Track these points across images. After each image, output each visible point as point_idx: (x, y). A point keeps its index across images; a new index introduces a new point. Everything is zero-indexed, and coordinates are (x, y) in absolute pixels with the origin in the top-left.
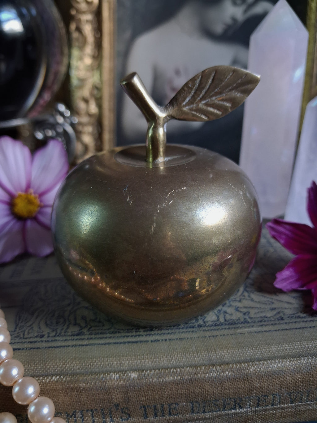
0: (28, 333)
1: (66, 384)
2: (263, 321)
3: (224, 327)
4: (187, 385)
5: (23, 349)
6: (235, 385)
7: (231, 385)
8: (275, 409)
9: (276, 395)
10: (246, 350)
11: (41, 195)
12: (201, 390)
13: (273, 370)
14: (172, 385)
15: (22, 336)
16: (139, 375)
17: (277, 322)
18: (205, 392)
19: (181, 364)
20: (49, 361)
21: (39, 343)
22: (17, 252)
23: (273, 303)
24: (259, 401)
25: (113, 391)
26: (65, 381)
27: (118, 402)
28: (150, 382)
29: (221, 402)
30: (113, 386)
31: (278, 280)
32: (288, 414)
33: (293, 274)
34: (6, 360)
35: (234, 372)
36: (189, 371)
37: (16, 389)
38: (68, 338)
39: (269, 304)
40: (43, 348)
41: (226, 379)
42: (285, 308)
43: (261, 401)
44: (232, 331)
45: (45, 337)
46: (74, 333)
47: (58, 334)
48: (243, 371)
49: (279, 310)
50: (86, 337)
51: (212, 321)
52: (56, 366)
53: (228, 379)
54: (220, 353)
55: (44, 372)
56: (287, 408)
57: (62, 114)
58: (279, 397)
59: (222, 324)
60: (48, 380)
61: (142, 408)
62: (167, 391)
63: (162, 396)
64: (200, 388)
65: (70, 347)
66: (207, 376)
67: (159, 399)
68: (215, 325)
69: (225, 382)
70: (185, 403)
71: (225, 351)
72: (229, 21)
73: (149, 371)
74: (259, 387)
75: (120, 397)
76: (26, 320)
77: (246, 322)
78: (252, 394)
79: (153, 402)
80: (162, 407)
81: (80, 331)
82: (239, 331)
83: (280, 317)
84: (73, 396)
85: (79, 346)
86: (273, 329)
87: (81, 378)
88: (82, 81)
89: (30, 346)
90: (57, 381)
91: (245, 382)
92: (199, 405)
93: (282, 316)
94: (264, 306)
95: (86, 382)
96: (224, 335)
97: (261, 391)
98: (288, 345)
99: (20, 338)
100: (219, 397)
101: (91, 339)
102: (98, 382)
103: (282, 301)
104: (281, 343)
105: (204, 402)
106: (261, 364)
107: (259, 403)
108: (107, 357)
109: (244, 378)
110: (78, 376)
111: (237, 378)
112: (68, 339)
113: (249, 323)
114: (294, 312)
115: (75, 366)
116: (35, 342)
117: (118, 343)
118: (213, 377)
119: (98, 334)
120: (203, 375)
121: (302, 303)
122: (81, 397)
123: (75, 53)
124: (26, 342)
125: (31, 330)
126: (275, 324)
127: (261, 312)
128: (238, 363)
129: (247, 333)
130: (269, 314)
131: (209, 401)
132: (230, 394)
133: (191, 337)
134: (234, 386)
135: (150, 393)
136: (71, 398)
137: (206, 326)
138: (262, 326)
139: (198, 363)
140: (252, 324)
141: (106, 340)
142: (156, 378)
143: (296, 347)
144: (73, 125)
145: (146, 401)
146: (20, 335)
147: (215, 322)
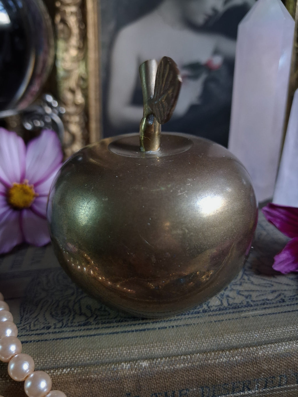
0: (34, 325)
1: (77, 376)
2: (265, 304)
3: (228, 311)
4: (198, 371)
5: (31, 342)
6: (244, 369)
7: (240, 369)
8: (282, 389)
9: (283, 376)
10: (252, 334)
11: (36, 185)
12: (212, 375)
13: (280, 353)
14: (183, 372)
15: (28, 328)
16: (151, 364)
17: (279, 304)
18: (216, 377)
19: (190, 350)
20: (58, 353)
21: (46, 335)
22: (15, 243)
23: (272, 285)
24: (267, 383)
25: (124, 381)
26: (77, 373)
27: (130, 391)
28: (162, 370)
29: (230, 386)
30: (124, 375)
31: (276, 263)
32: (294, 393)
33: (290, 256)
34: (16, 355)
35: (243, 357)
36: (199, 357)
37: (28, 384)
38: (75, 329)
39: (269, 287)
40: (51, 340)
41: (236, 363)
42: (285, 290)
43: (269, 383)
44: (236, 315)
45: (51, 328)
46: (80, 323)
47: (64, 325)
48: (252, 355)
49: (279, 293)
50: (93, 327)
51: (216, 306)
52: (66, 358)
53: (238, 363)
54: (227, 337)
55: (53, 365)
56: (294, 388)
57: (50, 105)
58: (286, 378)
59: (226, 309)
60: (59, 373)
61: (154, 396)
62: (178, 378)
63: (173, 383)
64: (210, 374)
65: (78, 338)
66: (217, 362)
67: (170, 386)
68: (220, 310)
69: (235, 367)
70: (195, 388)
71: (232, 336)
72: (210, 12)
73: (159, 359)
74: (267, 370)
75: (131, 386)
76: (31, 311)
77: (248, 305)
78: (260, 376)
79: (165, 389)
80: (173, 394)
81: (87, 321)
82: (243, 315)
83: (281, 299)
84: (84, 388)
85: (87, 336)
86: (276, 312)
87: (92, 369)
88: (68, 72)
89: (37, 338)
90: (68, 374)
91: (254, 365)
92: (209, 390)
93: (284, 298)
94: (264, 289)
95: (98, 373)
96: (229, 319)
97: (269, 373)
98: (292, 327)
99: (27, 331)
100: (229, 381)
101: (98, 328)
102: (109, 372)
103: (281, 284)
104: (286, 326)
105: (214, 387)
106: (269, 347)
107: (267, 385)
108: (116, 346)
109: (253, 362)
110: (89, 367)
111: (246, 362)
112: (76, 330)
113: (252, 306)
114: (294, 294)
115: (85, 357)
116: (42, 334)
117: (125, 332)
118: (223, 362)
119: (105, 323)
120: (213, 361)
122: (92, 388)
123: (61, 44)
124: (33, 334)
125: (37, 322)
126: (278, 306)
127: (262, 295)
128: (246, 347)
129: (251, 316)
130: (270, 297)
131: (219, 385)
132: (239, 378)
133: (197, 322)
134: (244, 370)
135: (161, 381)
136: (83, 390)
137: (210, 311)
138: (265, 308)
139: (207, 348)
140: (255, 308)
141: (113, 329)
142: (167, 365)
144: (60, 115)
145: (157, 389)
146: (26, 327)
147: (219, 307)
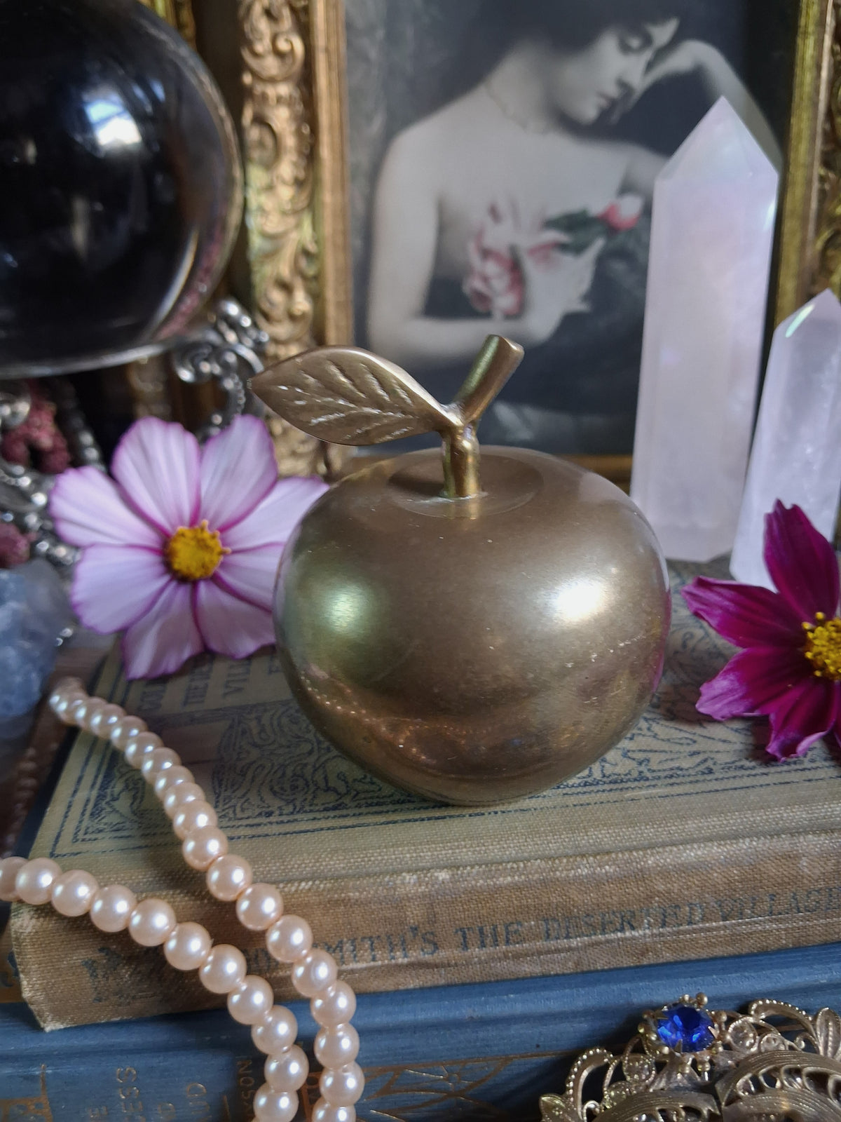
0: (243, 810)
1: (325, 893)
2: (673, 776)
3: (600, 787)
4: (538, 891)
5: (239, 838)
6: (621, 889)
7: (614, 890)
8: (694, 931)
9: (695, 905)
10: (641, 829)
11: (224, 529)
12: (563, 899)
13: (687, 861)
14: (511, 892)
15: (231, 815)
16: (453, 875)
17: (700, 778)
18: (570, 901)
19: (526, 854)
20: (290, 856)
21: (266, 827)
22: (187, 653)
23: (695, 742)
24: (665, 917)
25: (407, 904)
26: (324, 890)
27: (417, 923)
28: (472, 886)
29: (598, 919)
30: (406, 894)
31: (703, 698)
32: (720, 939)
33: (736, 685)
34: (219, 857)
35: (619, 867)
36: (539, 865)
37: (244, 905)
38: (318, 815)
39: (688, 744)
40: (274, 835)
41: (605, 878)
42: (718, 752)
43: (668, 916)
44: (614, 796)
45: (273, 815)
46: (327, 805)
47: (297, 809)
48: (634, 864)
49: (706, 756)
50: (350, 812)
52: (303, 865)
53: (609, 879)
54: (595, 834)
55: (282, 876)
56: (717, 929)
57: (234, 325)
58: (701, 908)
59: (598, 783)
60: (293, 889)
61: (459, 933)
62: (502, 902)
63: (494, 911)
64: (559, 896)
65: (323, 832)
66: (571, 875)
67: (489, 916)
68: (585, 785)
69: (604, 885)
70: (533, 921)
71: (603, 832)
73: (469, 868)
74: (664, 892)
75: (419, 915)
76: (233, 785)
77: (641, 778)
78: (651, 903)
79: (478, 920)
80: (494, 930)
81: (338, 803)
82: (629, 794)
83: (707, 768)
84: (337, 915)
85: (341, 828)
86: (692, 791)
87: (351, 883)
88: (274, 239)
89: (249, 832)
90: (309, 889)
91: (639, 883)
92: (559, 924)
93: (712, 766)
94: (677, 748)
95: (361, 890)
96: (602, 803)
97: (668, 898)
98: (717, 817)
99: (230, 819)
100: (594, 910)
101: (360, 814)
102: (381, 888)
103: (713, 739)
104: (705, 815)
105: (567, 919)
106: (667, 852)
107: (665, 921)
108: (393, 846)
109: (637, 877)
110: (346, 880)
111: (625, 877)
112: (319, 817)
113: (647, 779)
114: (733, 759)
115: (337, 864)
116: (259, 825)
117: (409, 821)
118: (582, 875)
119: (371, 805)
120: (565, 872)
121: (751, 740)
122: (351, 916)
123: (257, 176)
124: (241, 826)
125: (246, 804)
126: (697, 781)
127: (672, 760)
128: (626, 851)
129: (643, 798)
130: (686, 763)
131: (575, 917)
132: (612, 905)
133: (542, 806)
134: (620, 891)
135: (472, 906)
136: (334, 918)
137: (568, 786)
138: (672, 785)
139: (556, 853)
140: (653, 783)
141: (387, 815)
142: (482, 878)
143: (734, 821)
145: (465, 920)
146: (228, 813)
147: (585, 779)
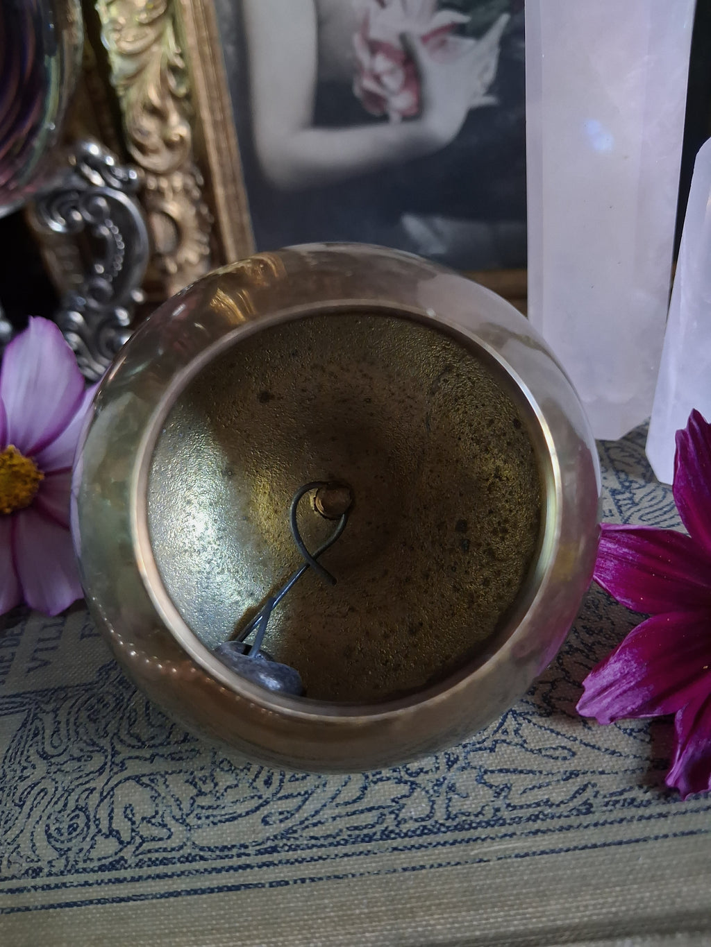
0: (9, 864)
3: (441, 838)
17: (575, 821)
21: (28, 895)
22: (0, 608)
23: (573, 754)
31: (587, 694)
38: (91, 878)
39: (565, 759)
40: (36, 908)
42: (602, 773)
44: (459, 853)
45: (41, 874)
46: (104, 861)
47: (69, 867)
49: (586, 779)
50: (128, 874)
51: (416, 820)
59: (439, 830)
65: (92, 906)
68: (422, 833)
71: (436, 916)
81: (118, 857)
82: (476, 850)
83: (586, 803)
89: (9, 902)
93: (591, 800)
94: (550, 765)
96: (440, 865)
98: (592, 895)
101: (139, 879)
103: (599, 748)
104: (573, 892)
112: (91, 881)
113: (504, 823)
114: (622, 787)
116: (20, 890)
117: (195, 892)
119: (155, 863)
124: (2, 892)
125: (14, 854)
126: (569, 828)
127: (540, 787)
129: (494, 858)
130: (558, 793)
133: (362, 871)
137: (399, 835)
138: (535, 833)
140: (510, 829)
141: (170, 882)
147: (423, 823)
